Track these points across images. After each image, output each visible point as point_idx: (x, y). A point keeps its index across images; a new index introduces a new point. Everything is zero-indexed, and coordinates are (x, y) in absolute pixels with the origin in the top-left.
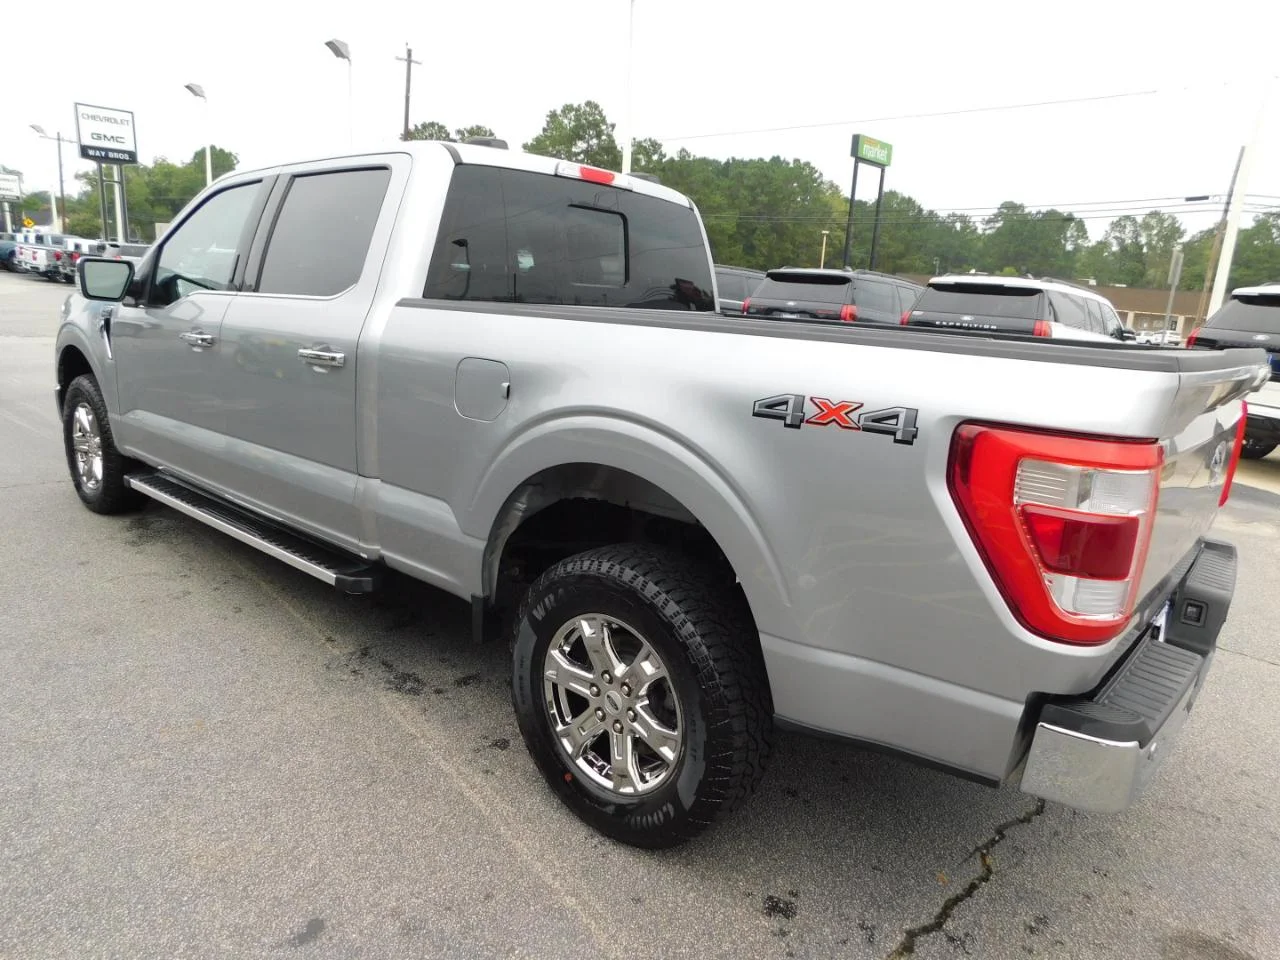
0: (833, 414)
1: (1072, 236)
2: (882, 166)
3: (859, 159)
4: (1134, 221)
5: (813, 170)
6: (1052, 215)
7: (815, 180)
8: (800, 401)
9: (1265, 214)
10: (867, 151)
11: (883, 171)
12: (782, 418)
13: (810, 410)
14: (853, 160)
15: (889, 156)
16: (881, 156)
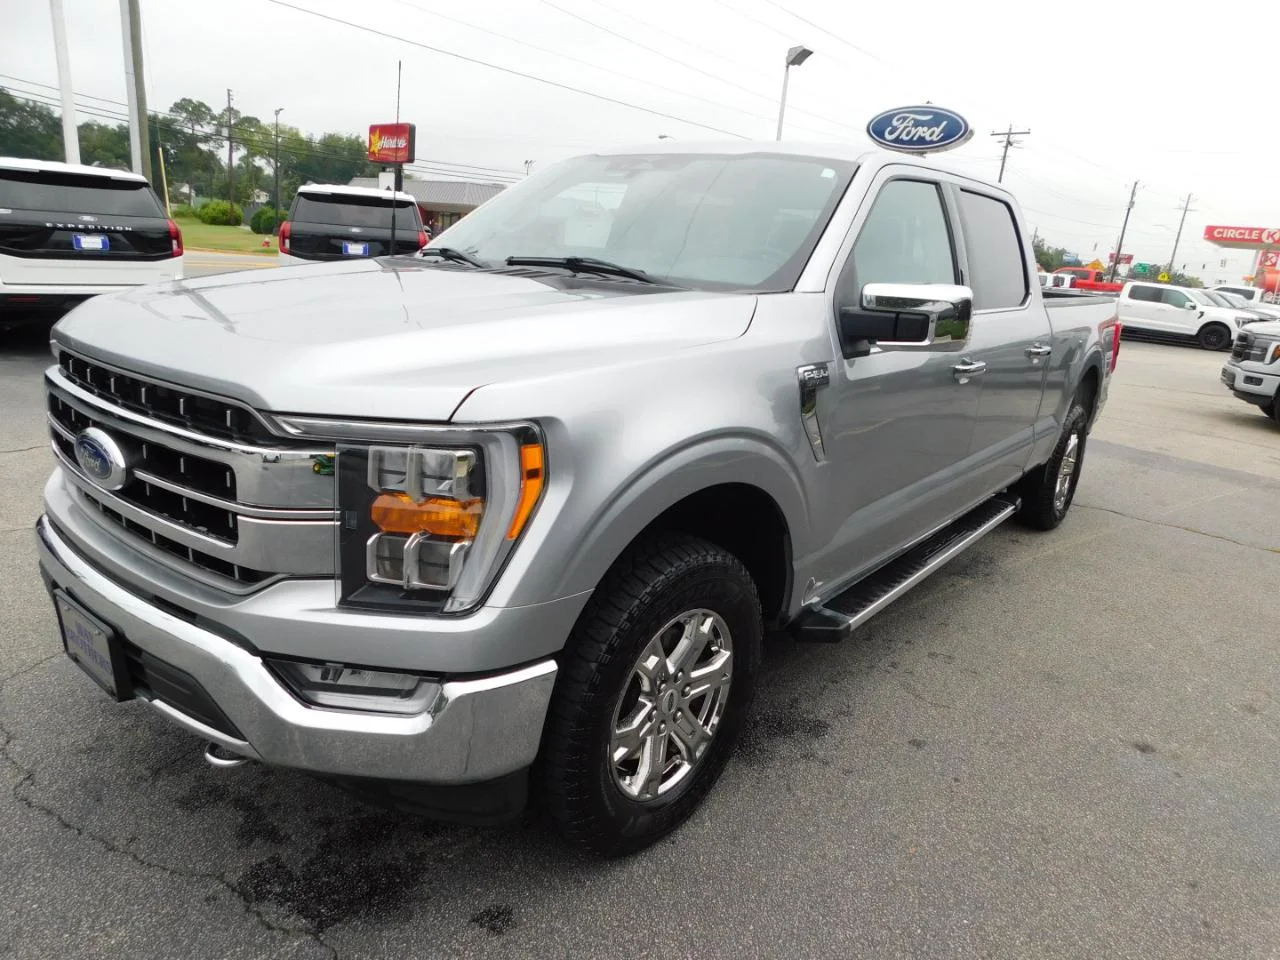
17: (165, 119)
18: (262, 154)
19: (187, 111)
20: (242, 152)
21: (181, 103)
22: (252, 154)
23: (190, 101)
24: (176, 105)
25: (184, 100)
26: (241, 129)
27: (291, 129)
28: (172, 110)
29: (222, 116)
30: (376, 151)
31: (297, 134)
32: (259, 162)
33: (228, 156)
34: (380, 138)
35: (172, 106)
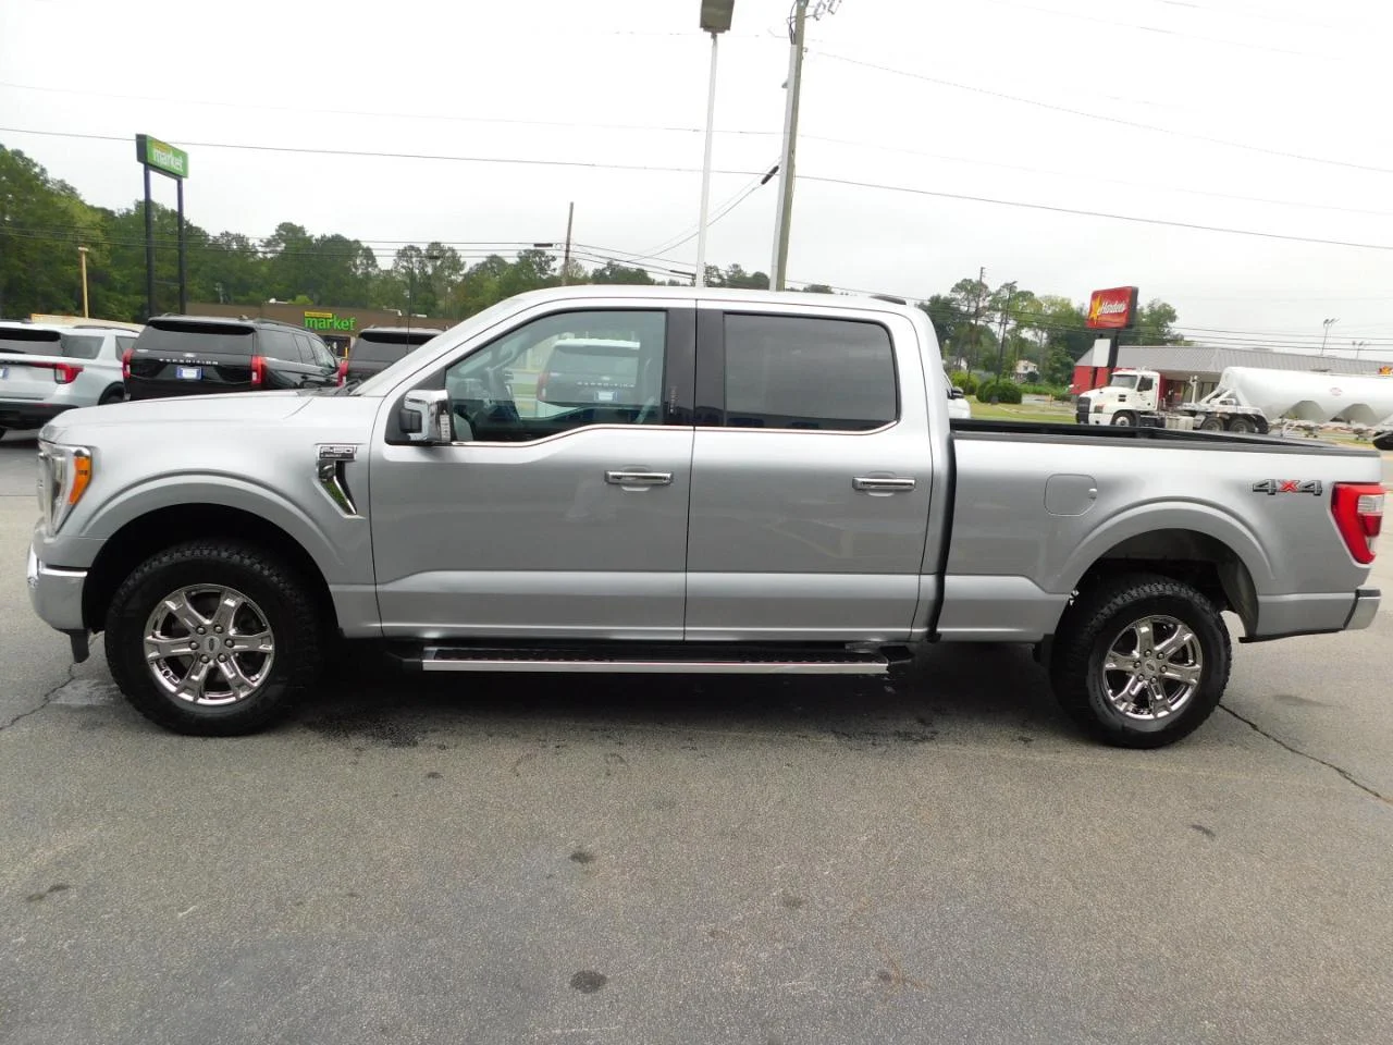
0: (1289, 487)
1: (362, 264)
2: (178, 177)
3: (149, 166)
4: (418, 250)
5: (29, 163)
6: (337, 240)
7: (36, 176)
8: (1273, 481)
9: (525, 251)
10: (157, 156)
11: (180, 183)
12: (1267, 491)
13: (1279, 486)
14: (142, 166)
15: (185, 165)
16: (175, 165)
17: (946, 299)
18: (1030, 326)
19: (966, 290)
20: (1012, 324)
21: (961, 284)
22: (1020, 327)
23: (970, 281)
24: (957, 285)
25: (965, 280)
26: (1014, 302)
27: (1063, 300)
28: (953, 291)
29: (998, 292)
30: (1095, 318)
31: (1068, 304)
32: (1027, 334)
33: (998, 327)
34: (1101, 304)
35: (953, 286)
